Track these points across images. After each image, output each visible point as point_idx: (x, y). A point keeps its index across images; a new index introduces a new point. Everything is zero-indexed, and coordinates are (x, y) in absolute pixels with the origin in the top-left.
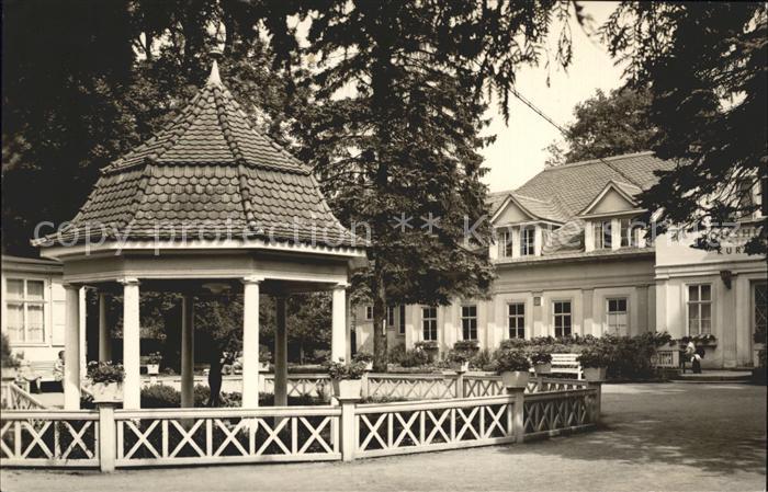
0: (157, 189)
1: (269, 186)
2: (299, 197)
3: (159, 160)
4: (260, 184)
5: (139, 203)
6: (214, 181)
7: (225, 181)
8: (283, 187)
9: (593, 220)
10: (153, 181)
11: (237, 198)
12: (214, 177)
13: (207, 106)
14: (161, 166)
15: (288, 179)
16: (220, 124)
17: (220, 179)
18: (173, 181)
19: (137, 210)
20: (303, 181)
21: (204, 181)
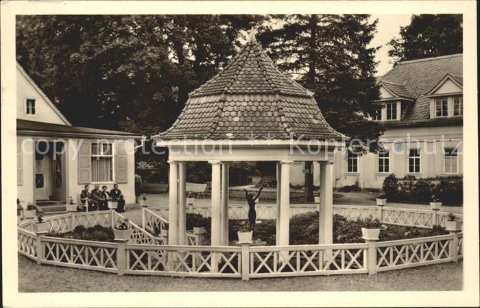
0: (230, 109)
1: (292, 105)
2: (307, 111)
3: (229, 91)
4: (288, 105)
5: (220, 117)
6: (262, 104)
7: (268, 104)
8: (299, 106)
9: (435, 98)
10: (226, 104)
11: (276, 114)
12: (262, 101)
13: (250, 55)
14: (231, 94)
15: (301, 100)
16: (259, 67)
17: (265, 102)
18: (238, 104)
19: (219, 121)
20: (308, 101)
21: (256, 104)
